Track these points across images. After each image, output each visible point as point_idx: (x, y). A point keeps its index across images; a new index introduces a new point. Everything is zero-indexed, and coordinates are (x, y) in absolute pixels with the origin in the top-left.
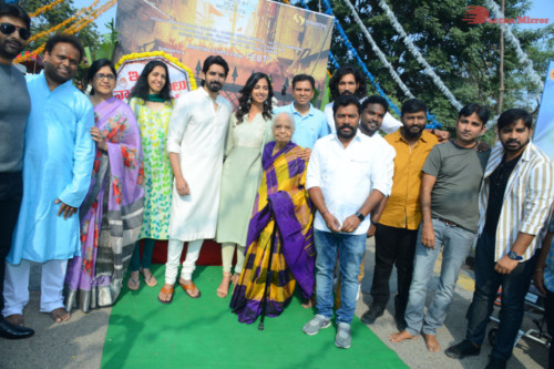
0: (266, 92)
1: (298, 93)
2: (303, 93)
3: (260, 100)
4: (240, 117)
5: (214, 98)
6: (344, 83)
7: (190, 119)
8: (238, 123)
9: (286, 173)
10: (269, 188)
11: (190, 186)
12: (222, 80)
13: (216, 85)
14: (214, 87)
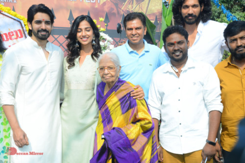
0: (90, 33)
1: (129, 32)
2: (134, 32)
3: (85, 42)
4: (71, 62)
5: (43, 46)
6: (187, 7)
7: (21, 70)
8: (69, 67)
9: (119, 110)
10: (105, 126)
11: (28, 136)
12: (48, 27)
13: (43, 33)
14: (42, 35)
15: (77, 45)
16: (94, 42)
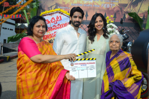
10: (109, 77)
13: (77, 23)
14: (76, 24)
15: (94, 30)
16: (104, 28)
